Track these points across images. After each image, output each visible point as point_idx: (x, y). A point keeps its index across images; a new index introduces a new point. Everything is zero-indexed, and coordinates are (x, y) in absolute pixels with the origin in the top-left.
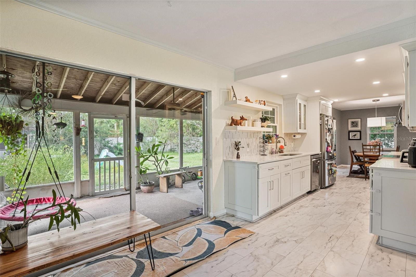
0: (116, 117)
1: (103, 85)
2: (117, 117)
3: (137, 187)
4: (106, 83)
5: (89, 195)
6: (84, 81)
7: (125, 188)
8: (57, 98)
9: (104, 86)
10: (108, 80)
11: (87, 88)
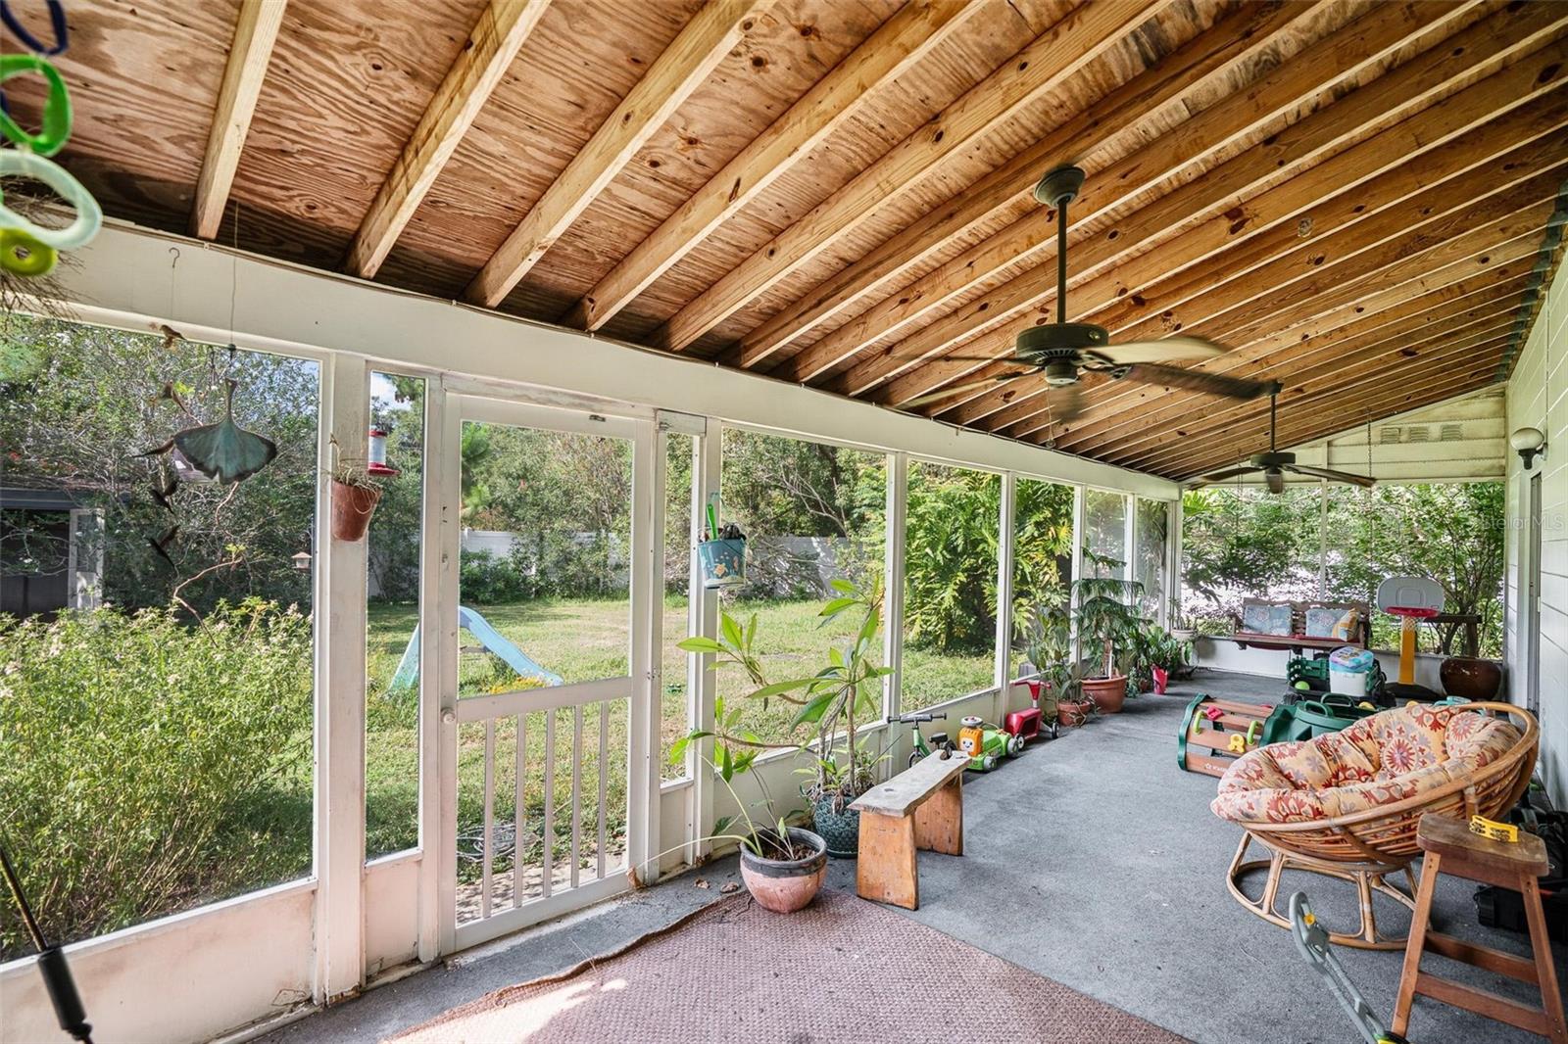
0: (595, 418)
1: (571, 159)
2: (603, 420)
3: (698, 854)
4: (613, 128)
5: (416, 960)
6: (437, 88)
7: (634, 873)
8: (201, 232)
9: (588, 160)
10: (634, 102)
11: (445, 170)
